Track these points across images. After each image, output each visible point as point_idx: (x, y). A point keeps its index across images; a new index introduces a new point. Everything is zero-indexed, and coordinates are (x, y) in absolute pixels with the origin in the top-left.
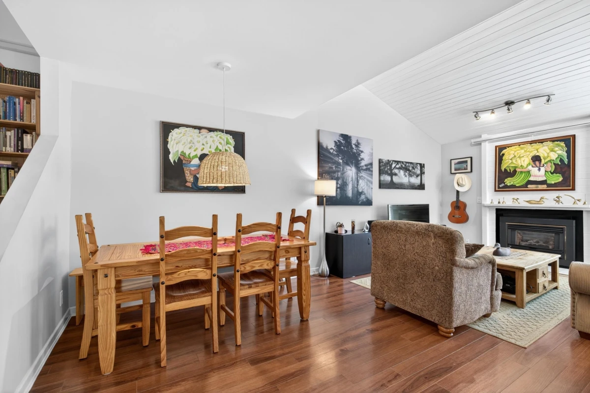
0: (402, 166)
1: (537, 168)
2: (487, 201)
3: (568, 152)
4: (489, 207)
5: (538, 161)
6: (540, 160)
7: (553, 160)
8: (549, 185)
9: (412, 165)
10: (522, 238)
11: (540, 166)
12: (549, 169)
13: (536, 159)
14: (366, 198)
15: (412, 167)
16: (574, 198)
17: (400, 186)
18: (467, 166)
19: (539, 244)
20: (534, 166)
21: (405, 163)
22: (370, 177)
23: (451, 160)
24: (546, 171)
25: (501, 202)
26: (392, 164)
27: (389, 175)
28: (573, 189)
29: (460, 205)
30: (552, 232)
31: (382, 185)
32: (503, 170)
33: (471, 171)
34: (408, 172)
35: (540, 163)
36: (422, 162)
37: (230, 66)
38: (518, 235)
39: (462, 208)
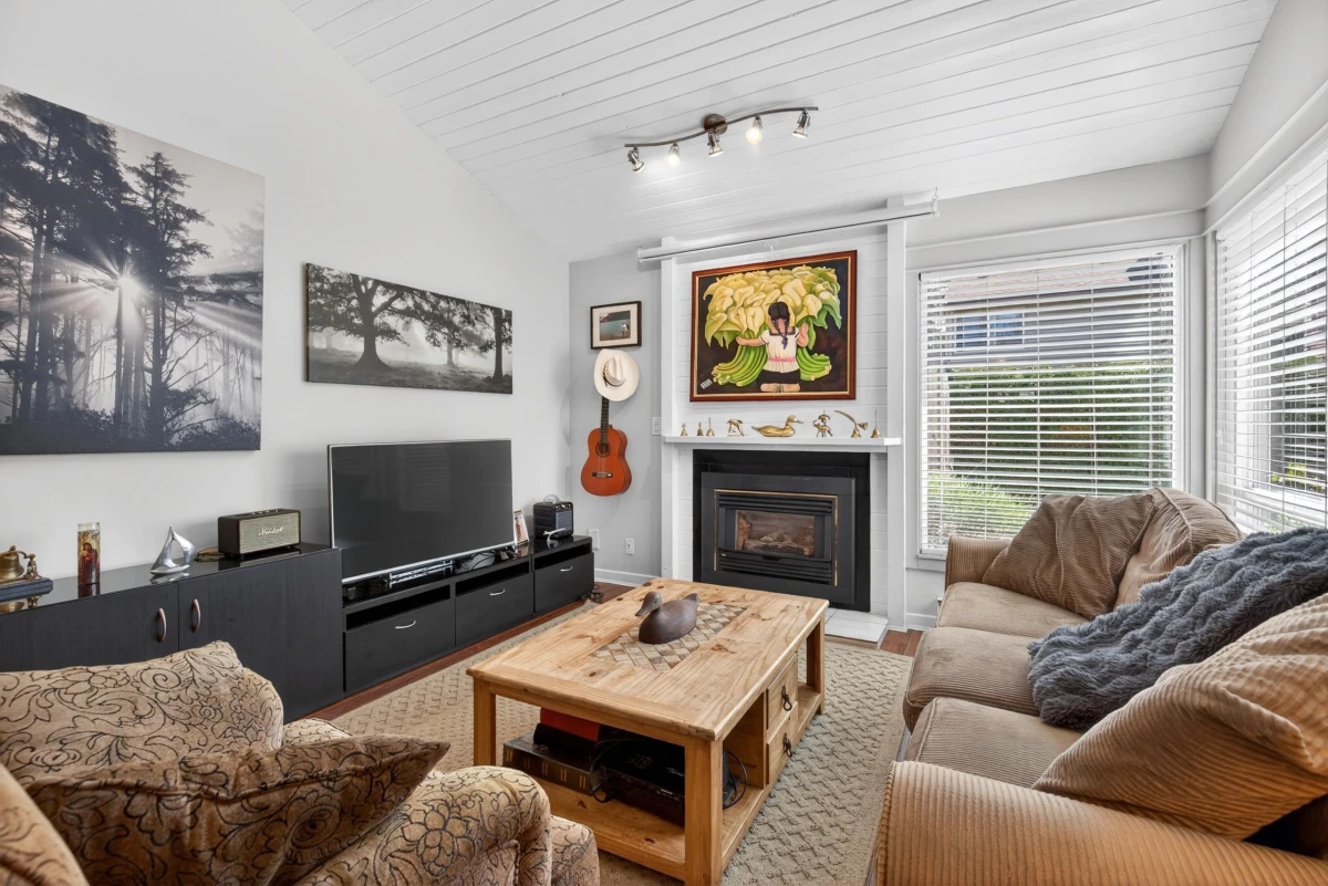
0: (417, 306)
1: (780, 339)
2: (672, 431)
3: (842, 296)
4: (679, 446)
5: (783, 318)
6: (786, 317)
7: (813, 317)
8: (806, 386)
9: (460, 310)
10: (751, 527)
11: (786, 333)
12: (804, 343)
13: (779, 312)
14: (222, 417)
15: (463, 316)
16: (852, 420)
17: (413, 378)
18: (628, 327)
19: (786, 543)
20: (775, 331)
21: (432, 299)
22: (250, 334)
23: (592, 308)
24: (798, 346)
25: (705, 433)
26: (371, 293)
27: (353, 330)
28: (852, 397)
29: (611, 440)
30: (809, 512)
31: (317, 369)
32: (709, 341)
33: (639, 344)
34: (446, 330)
35: (787, 324)
36: (504, 306)
38: (742, 521)
39: (615, 448)
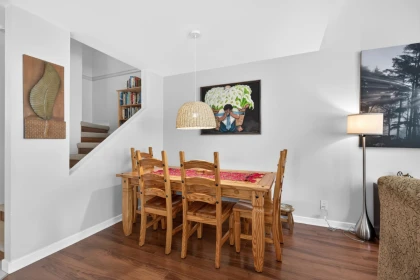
37: (198, 32)
